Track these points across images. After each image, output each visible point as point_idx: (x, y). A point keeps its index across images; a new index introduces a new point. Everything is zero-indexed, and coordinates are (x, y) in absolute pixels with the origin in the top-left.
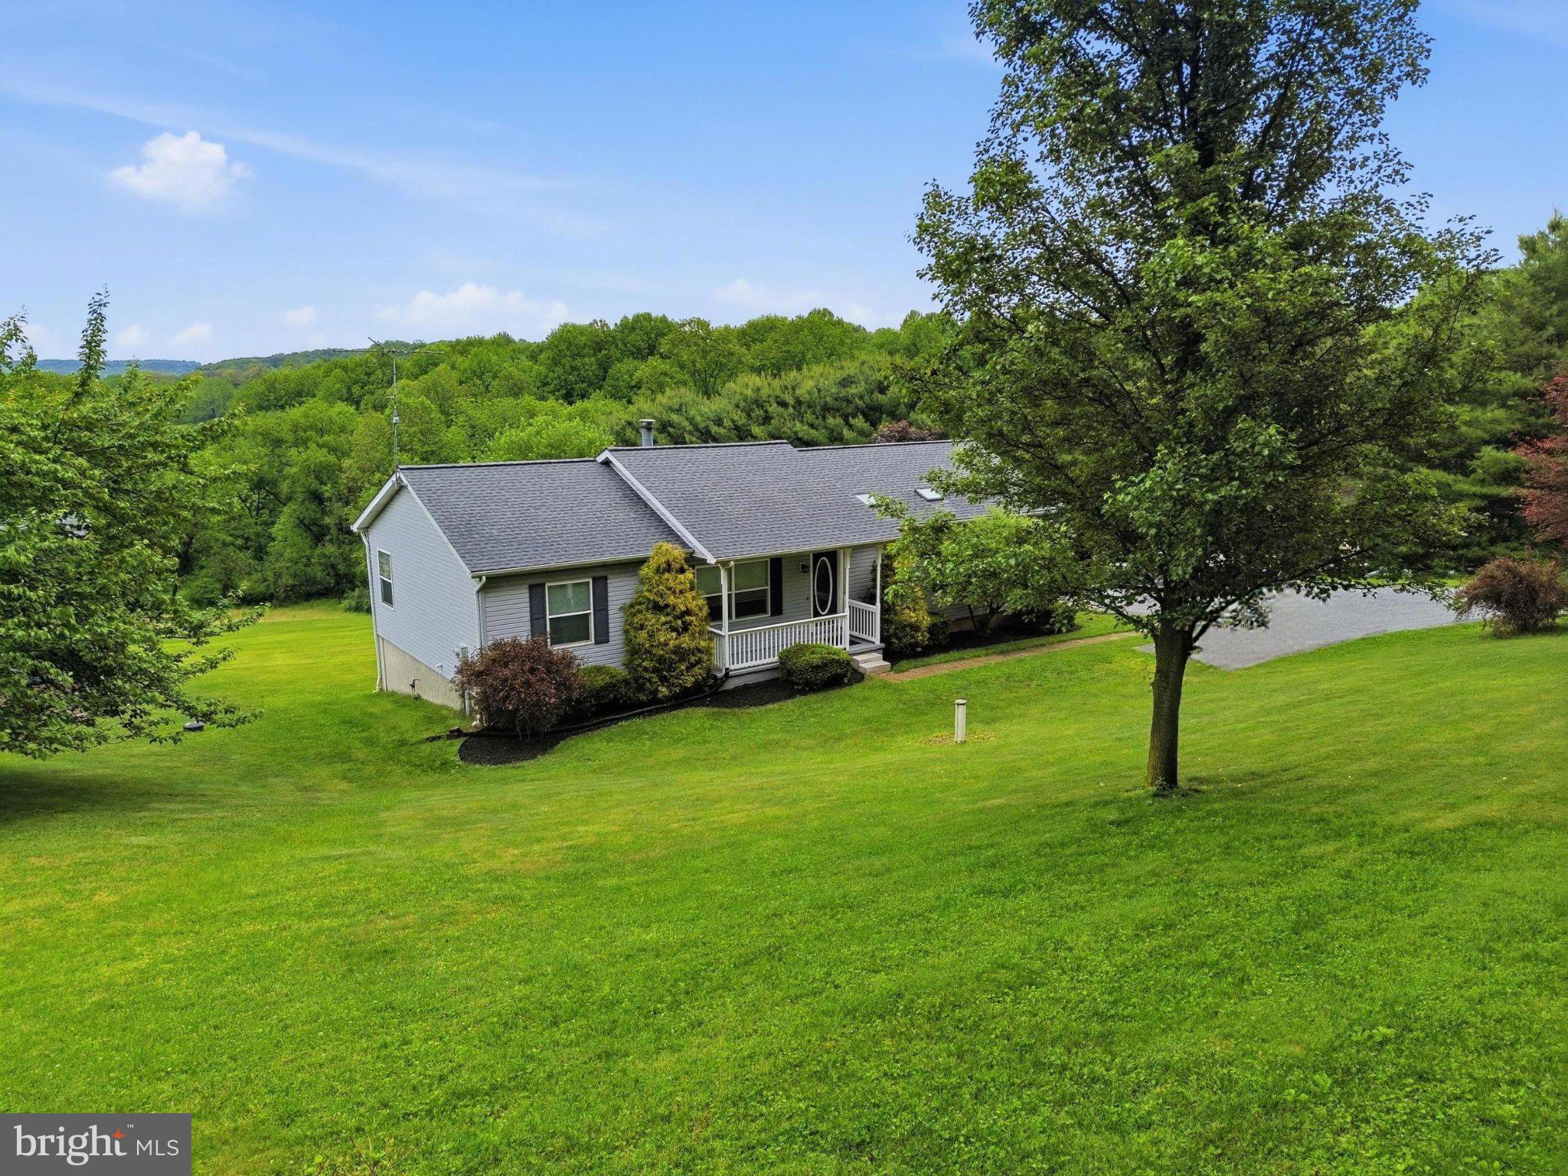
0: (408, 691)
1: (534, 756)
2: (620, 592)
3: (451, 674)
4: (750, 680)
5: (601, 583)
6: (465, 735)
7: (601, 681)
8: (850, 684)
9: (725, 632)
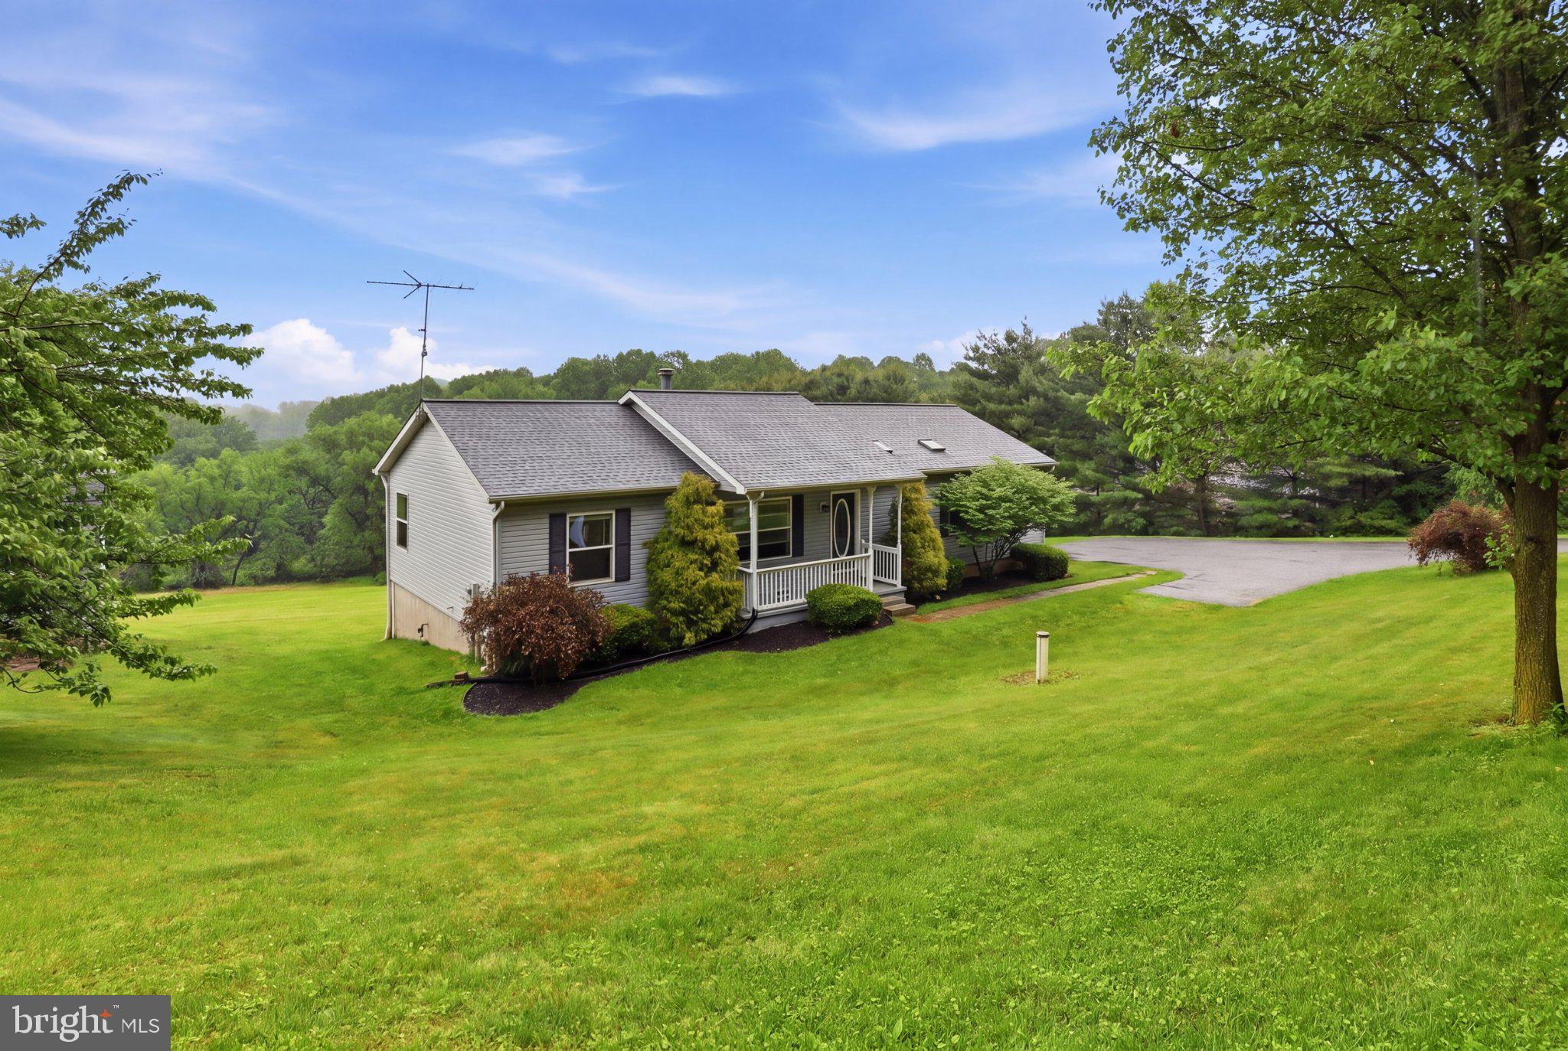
0: (417, 637)
1: (549, 706)
2: (643, 525)
3: (460, 616)
4: (777, 623)
5: (624, 516)
6: (472, 681)
7: (623, 621)
8: (881, 625)
9: (753, 569)
